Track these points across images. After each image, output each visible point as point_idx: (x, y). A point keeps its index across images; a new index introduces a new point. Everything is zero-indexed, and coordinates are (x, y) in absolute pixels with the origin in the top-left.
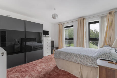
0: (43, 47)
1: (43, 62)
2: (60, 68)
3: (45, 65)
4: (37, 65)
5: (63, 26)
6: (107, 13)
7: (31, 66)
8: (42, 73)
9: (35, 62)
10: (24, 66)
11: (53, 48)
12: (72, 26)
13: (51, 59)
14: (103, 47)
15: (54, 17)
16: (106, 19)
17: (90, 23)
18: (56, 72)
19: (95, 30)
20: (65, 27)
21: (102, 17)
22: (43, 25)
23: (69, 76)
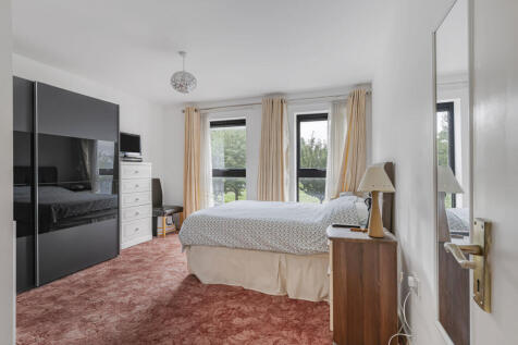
0: (118, 208)
1: (126, 273)
2: (205, 280)
3: (139, 280)
4: (100, 286)
5: (203, 117)
6: (348, 92)
7: (69, 292)
8: (138, 308)
9: (84, 278)
10: (30, 299)
11: (158, 210)
12: (242, 122)
13: (157, 254)
14: (338, 196)
15: (181, 86)
16: (345, 111)
17: (301, 118)
18: (197, 295)
19: (313, 141)
20: (213, 124)
21: (336, 104)
22: (118, 107)
23: (244, 298)
